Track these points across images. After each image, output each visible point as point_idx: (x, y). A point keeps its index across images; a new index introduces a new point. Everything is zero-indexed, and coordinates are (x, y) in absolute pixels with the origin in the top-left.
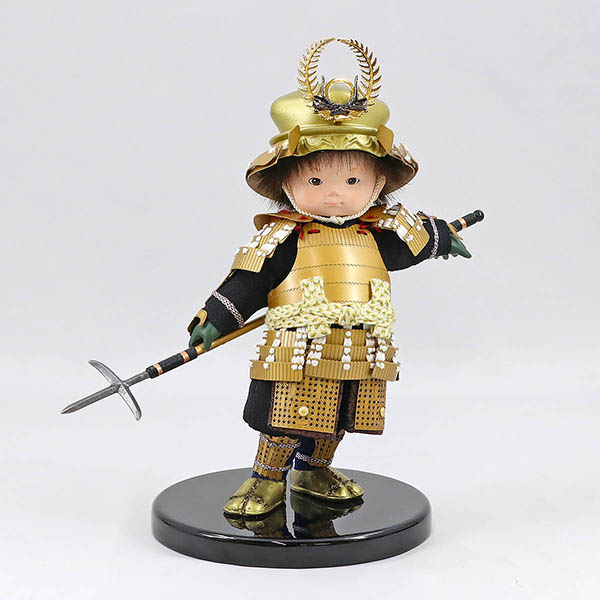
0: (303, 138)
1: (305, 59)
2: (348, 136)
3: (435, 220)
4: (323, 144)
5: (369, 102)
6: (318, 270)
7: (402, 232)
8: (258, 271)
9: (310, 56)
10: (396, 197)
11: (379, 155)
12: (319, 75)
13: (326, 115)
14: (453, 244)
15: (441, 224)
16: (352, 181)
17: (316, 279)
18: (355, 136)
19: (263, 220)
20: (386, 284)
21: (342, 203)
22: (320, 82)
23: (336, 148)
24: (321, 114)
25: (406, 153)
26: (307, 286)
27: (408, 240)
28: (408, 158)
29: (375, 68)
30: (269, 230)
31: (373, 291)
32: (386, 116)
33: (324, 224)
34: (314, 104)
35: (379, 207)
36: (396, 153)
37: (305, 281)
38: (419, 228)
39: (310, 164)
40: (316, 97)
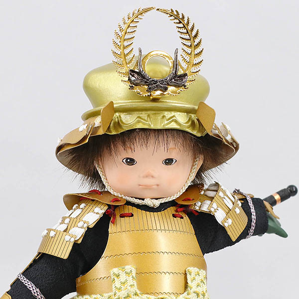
0: (117, 114)
1: (121, 30)
2: (166, 113)
3: (253, 199)
4: (139, 122)
5: (189, 78)
6: (130, 258)
7: (220, 216)
8: (66, 257)
9: (126, 26)
10: (213, 176)
11: (199, 135)
12: (135, 47)
13: (142, 90)
14: (270, 223)
15: (258, 202)
16: (169, 162)
17: (128, 268)
18: (173, 114)
19: (73, 200)
20: (202, 273)
21: (158, 185)
22: (137, 54)
23: (152, 127)
24: (137, 89)
25: (227, 133)
26: (118, 276)
27: (226, 225)
28: (229, 138)
29: (197, 41)
30: (78, 212)
31: (189, 281)
32: (206, 91)
33: (138, 206)
34: (129, 79)
35: (196, 187)
36: (217, 132)
37: (116, 270)
38: (238, 211)
39: (124, 143)
40: (132, 71)
